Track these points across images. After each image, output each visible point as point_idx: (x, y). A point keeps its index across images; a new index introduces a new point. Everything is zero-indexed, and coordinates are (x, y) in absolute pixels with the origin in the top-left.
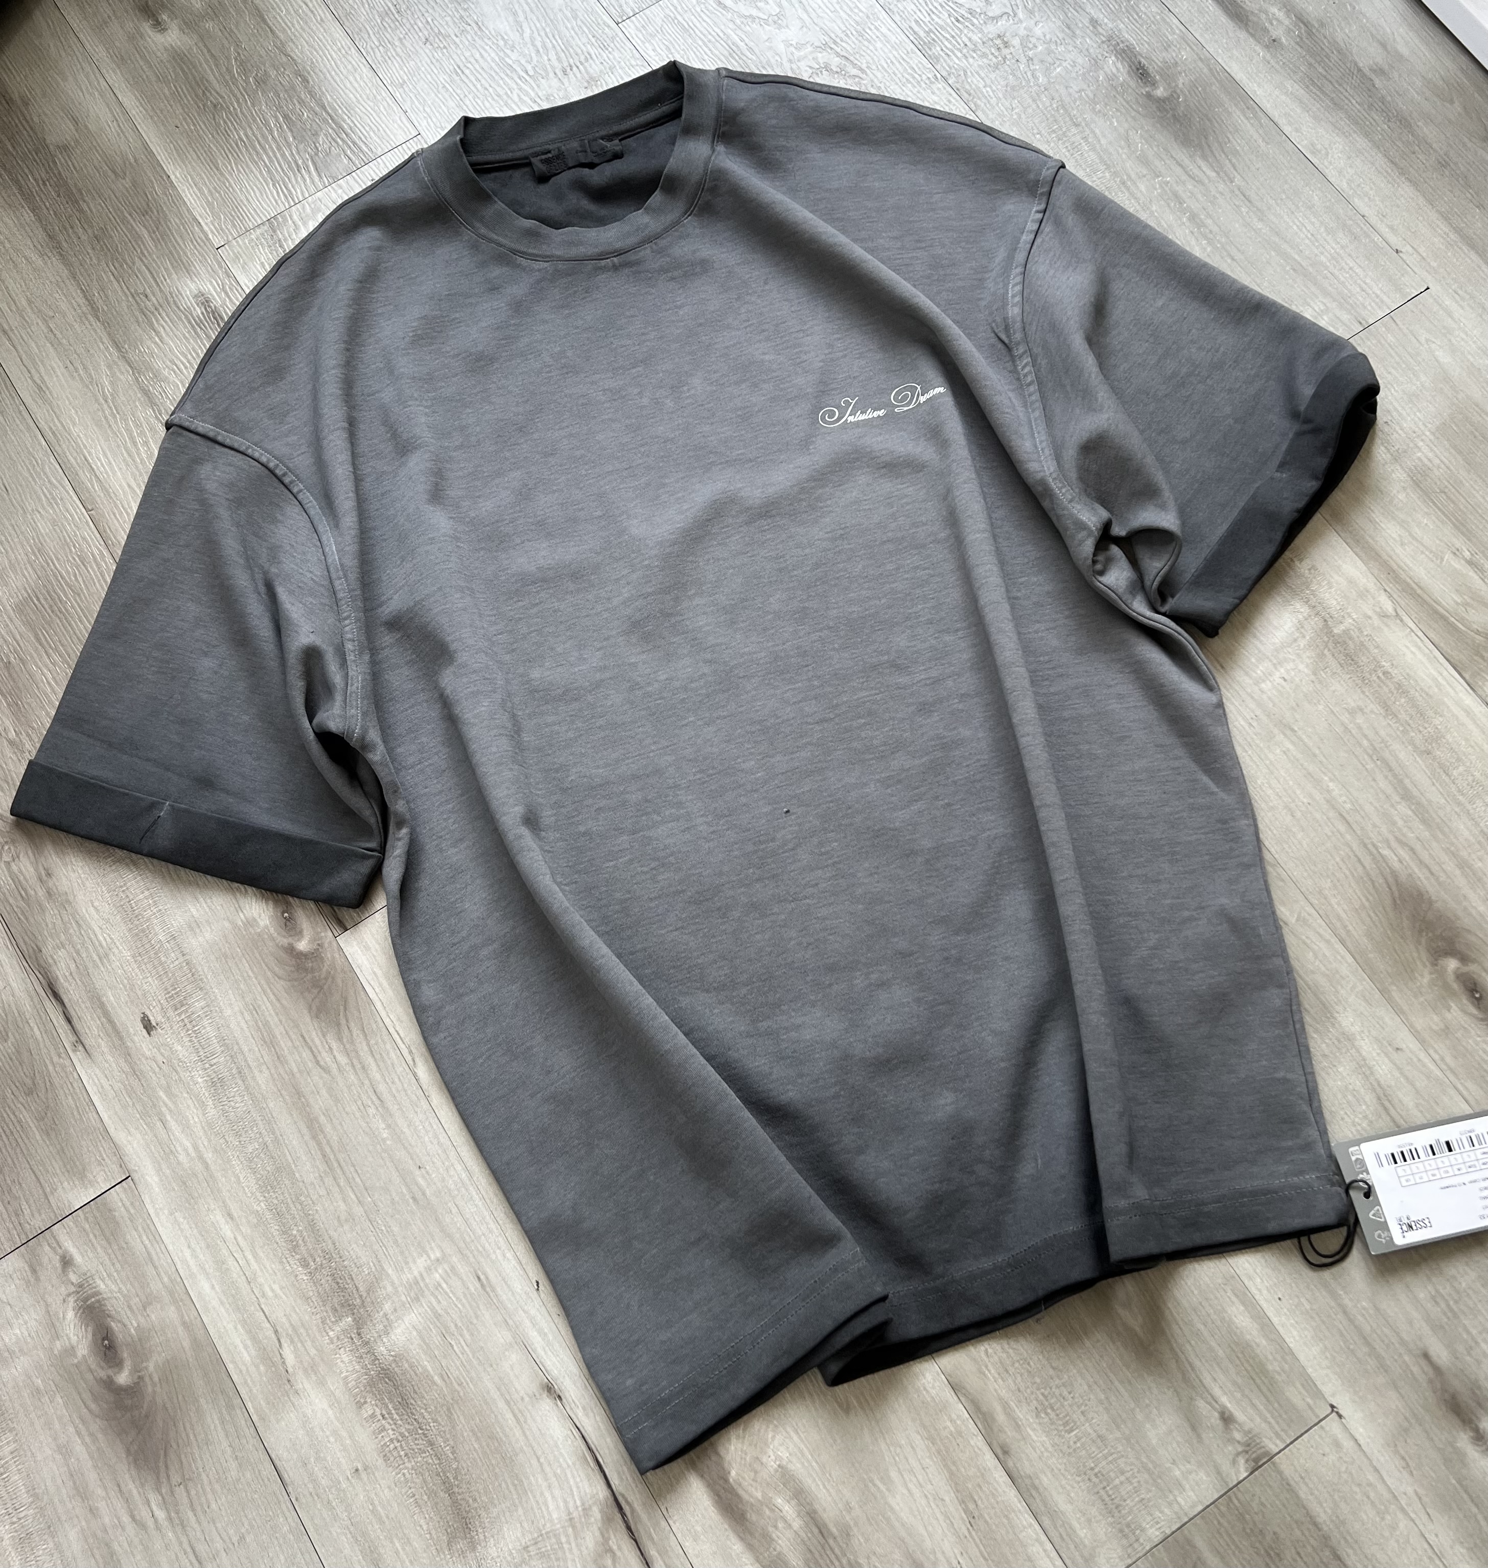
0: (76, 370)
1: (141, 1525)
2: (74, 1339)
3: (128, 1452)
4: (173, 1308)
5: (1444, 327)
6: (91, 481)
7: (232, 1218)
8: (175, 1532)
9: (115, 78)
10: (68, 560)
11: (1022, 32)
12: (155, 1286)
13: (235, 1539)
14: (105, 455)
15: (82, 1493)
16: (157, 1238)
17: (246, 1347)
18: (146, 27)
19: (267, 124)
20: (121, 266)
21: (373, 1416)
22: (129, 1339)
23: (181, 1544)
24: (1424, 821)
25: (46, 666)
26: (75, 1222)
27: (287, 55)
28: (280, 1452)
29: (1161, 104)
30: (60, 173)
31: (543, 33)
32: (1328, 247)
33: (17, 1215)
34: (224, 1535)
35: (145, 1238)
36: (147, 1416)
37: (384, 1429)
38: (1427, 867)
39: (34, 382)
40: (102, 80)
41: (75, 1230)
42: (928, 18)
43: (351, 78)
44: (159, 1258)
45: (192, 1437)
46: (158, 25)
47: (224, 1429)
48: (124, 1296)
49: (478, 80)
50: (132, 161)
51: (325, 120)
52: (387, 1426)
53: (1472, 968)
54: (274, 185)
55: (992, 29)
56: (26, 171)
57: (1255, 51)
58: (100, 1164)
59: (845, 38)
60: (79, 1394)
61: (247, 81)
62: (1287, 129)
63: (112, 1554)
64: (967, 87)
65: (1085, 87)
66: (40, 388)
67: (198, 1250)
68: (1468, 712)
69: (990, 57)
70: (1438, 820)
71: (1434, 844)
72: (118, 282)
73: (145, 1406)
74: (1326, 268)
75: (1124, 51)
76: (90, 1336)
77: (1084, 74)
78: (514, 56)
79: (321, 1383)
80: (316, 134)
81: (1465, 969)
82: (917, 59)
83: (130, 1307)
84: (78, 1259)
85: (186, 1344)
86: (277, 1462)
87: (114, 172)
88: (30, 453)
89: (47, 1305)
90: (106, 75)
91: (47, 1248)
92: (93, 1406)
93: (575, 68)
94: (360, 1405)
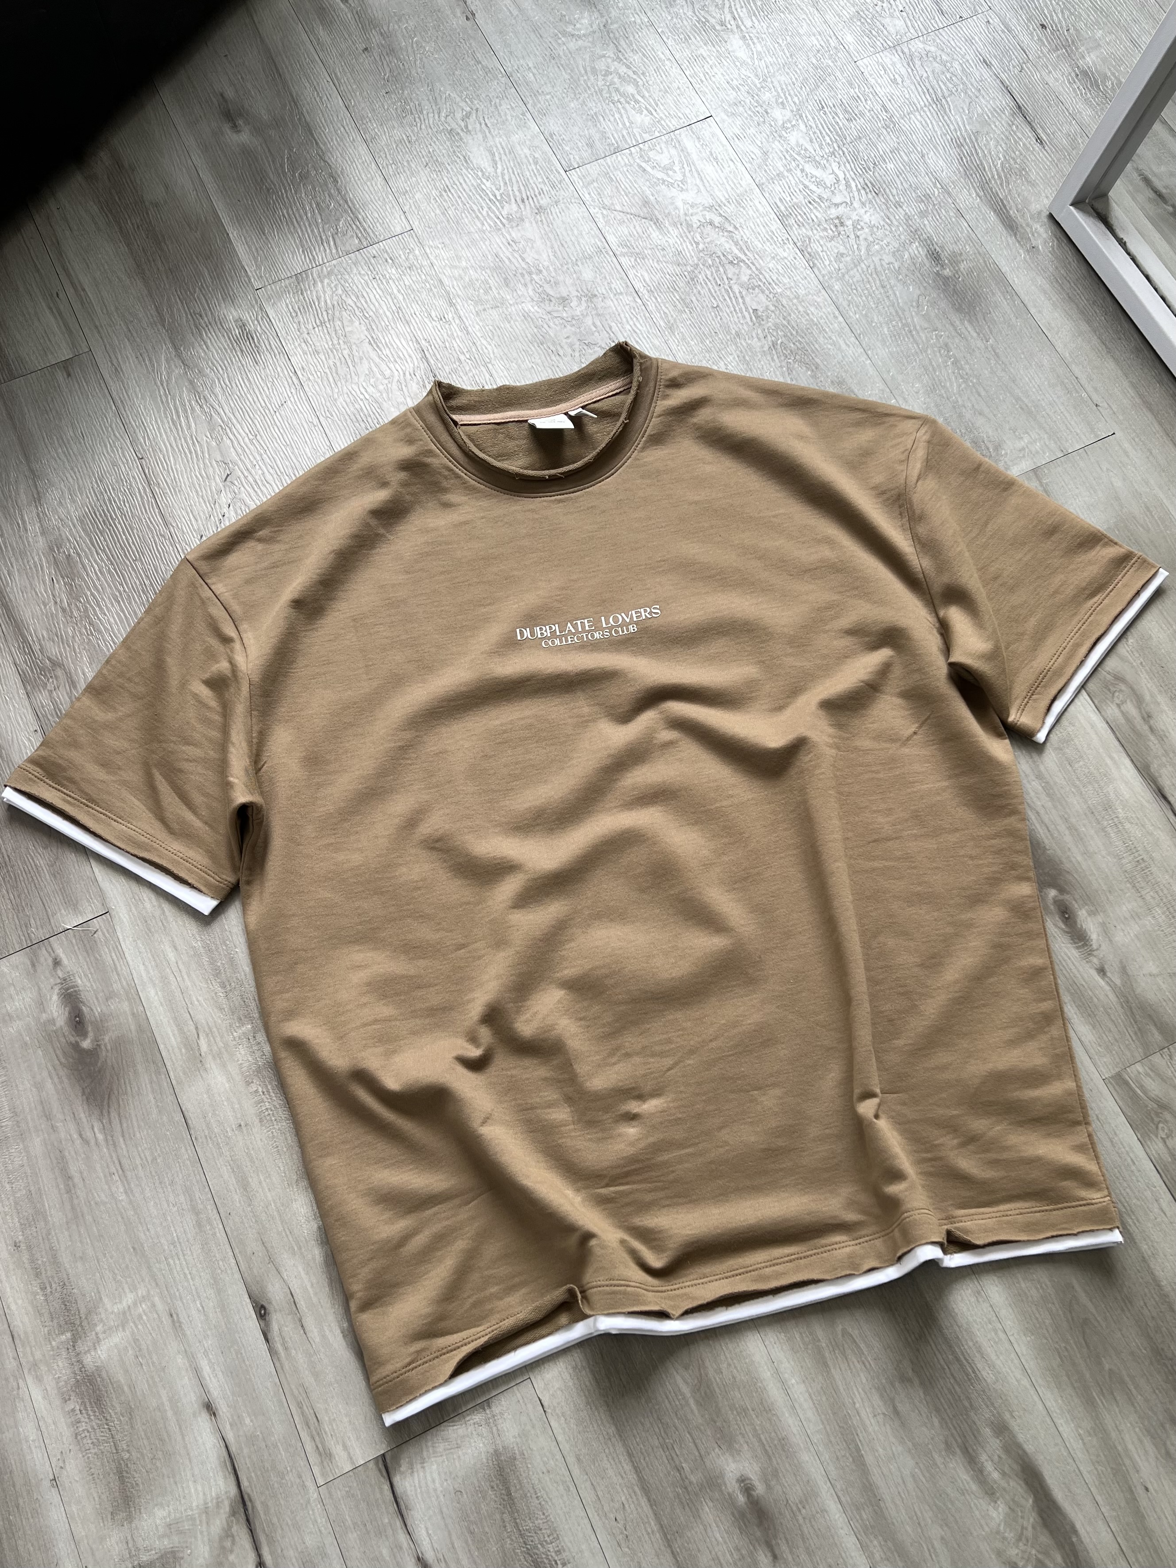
0: (144, 361)
1: (86, 1142)
2: (55, 1014)
3: (83, 1093)
4: (126, 1003)
5: (1121, 462)
6: (144, 438)
7: (176, 950)
8: (108, 1149)
9: (198, 159)
10: (121, 491)
11: (855, 217)
12: (116, 987)
13: (150, 1159)
14: (156, 421)
15: (48, 1116)
16: (122, 956)
17: (174, 1035)
18: (227, 128)
19: (304, 208)
20: (186, 293)
21: (256, 1091)
22: (93, 1019)
23: (112, 1157)
24: (1048, 795)
25: (95, 561)
26: (66, 937)
27: (325, 161)
28: (187, 1106)
29: (946, 279)
30: (150, 222)
31: (510, 171)
32: (1047, 395)
33: (26, 927)
34: (142, 1155)
35: (113, 954)
36: (99, 1071)
37: (263, 1101)
38: (1046, 826)
39: (113, 364)
40: (189, 161)
41: (65, 943)
42: (789, 198)
43: (369, 183)
44: (122, 969)
45: (129, 1088)
46: (235, 127)
47: (152, 1087)
48: (94, 990)
49: (460, 197)
50: (204, 220)
51: (346, 211)
52: (265, 1100)
53: (1066, 897)
54: (303, 251)
55: (834, 213)
56: (127, 216)
57: (1019, 253)
58: (88, 901)
59: (727, 204)
60: (55, 1051)
61: (294, 176)
62: (1033, 311)
63: (63, 1157)
64: (809, 250)
65: (894, 261)
66: (116, 369)
67: (150, 967)
68: (1093, 726)
69: (829, 231)
70: (1059, 796)
71: (1054, 811)
72: (182, 303)
73: (99, 1064)
74: (1045, 410)
75: (925, 240)
76: (67, 1014)
77: (894, 252)
78: (488, 184)
79: (224, 1066)
80: (338, 220)
81: (1061, 897)
82: (776, 225)
83: (97, 998)
84: (65, 961)
85: (133, 1027)
86: (186, 1113)
87: (189, 225)
88: (103, 413)
89: (39, 989)
90: (193, 158)
91: (44, 952)
92: (63, 1060)
93: (530, 199)
94: (248, 1084)
